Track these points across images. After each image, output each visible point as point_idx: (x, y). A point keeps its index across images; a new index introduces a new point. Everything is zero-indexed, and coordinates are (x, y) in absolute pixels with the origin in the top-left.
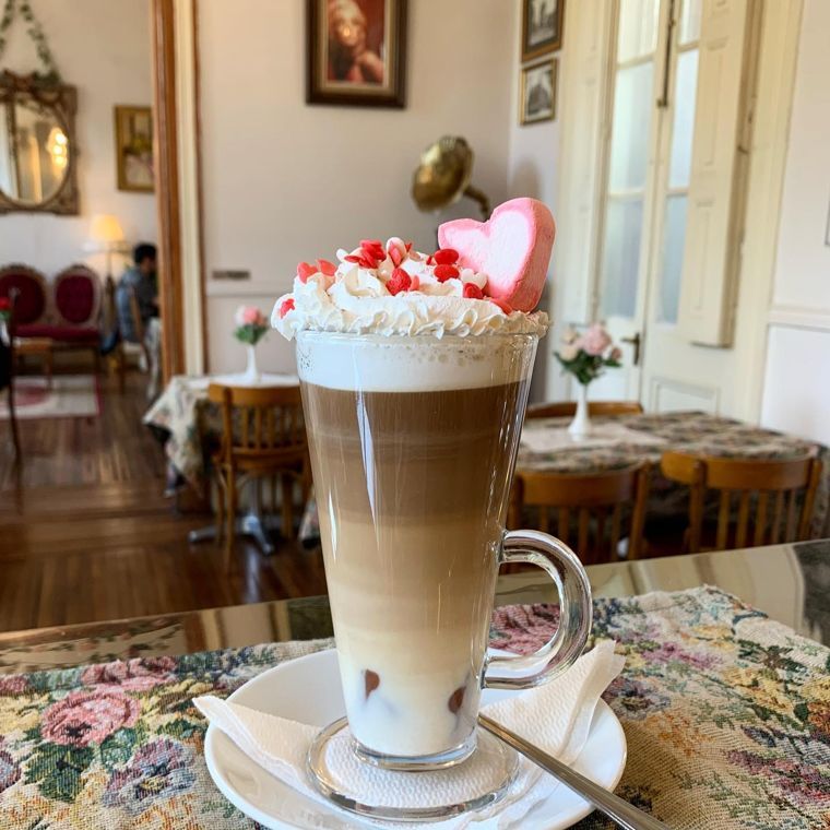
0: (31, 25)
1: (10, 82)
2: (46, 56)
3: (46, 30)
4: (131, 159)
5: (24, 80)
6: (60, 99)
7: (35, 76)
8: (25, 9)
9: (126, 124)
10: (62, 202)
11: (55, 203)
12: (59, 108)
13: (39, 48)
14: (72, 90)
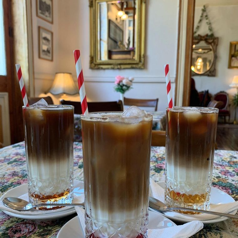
0: (207, 21)
1: (199, 38)
2: (211, 29)
3: (212, 21)
4: (233, 58)
5: (204, 37)
6: (213, 42)
7: (207, 35)
8: (206, 16)
9: (233, 48)
10: (210, 72)
11: (208, 73)
12: (213, 44)
13: (209, 27)
14: (217, 38)
